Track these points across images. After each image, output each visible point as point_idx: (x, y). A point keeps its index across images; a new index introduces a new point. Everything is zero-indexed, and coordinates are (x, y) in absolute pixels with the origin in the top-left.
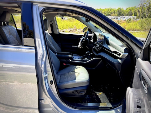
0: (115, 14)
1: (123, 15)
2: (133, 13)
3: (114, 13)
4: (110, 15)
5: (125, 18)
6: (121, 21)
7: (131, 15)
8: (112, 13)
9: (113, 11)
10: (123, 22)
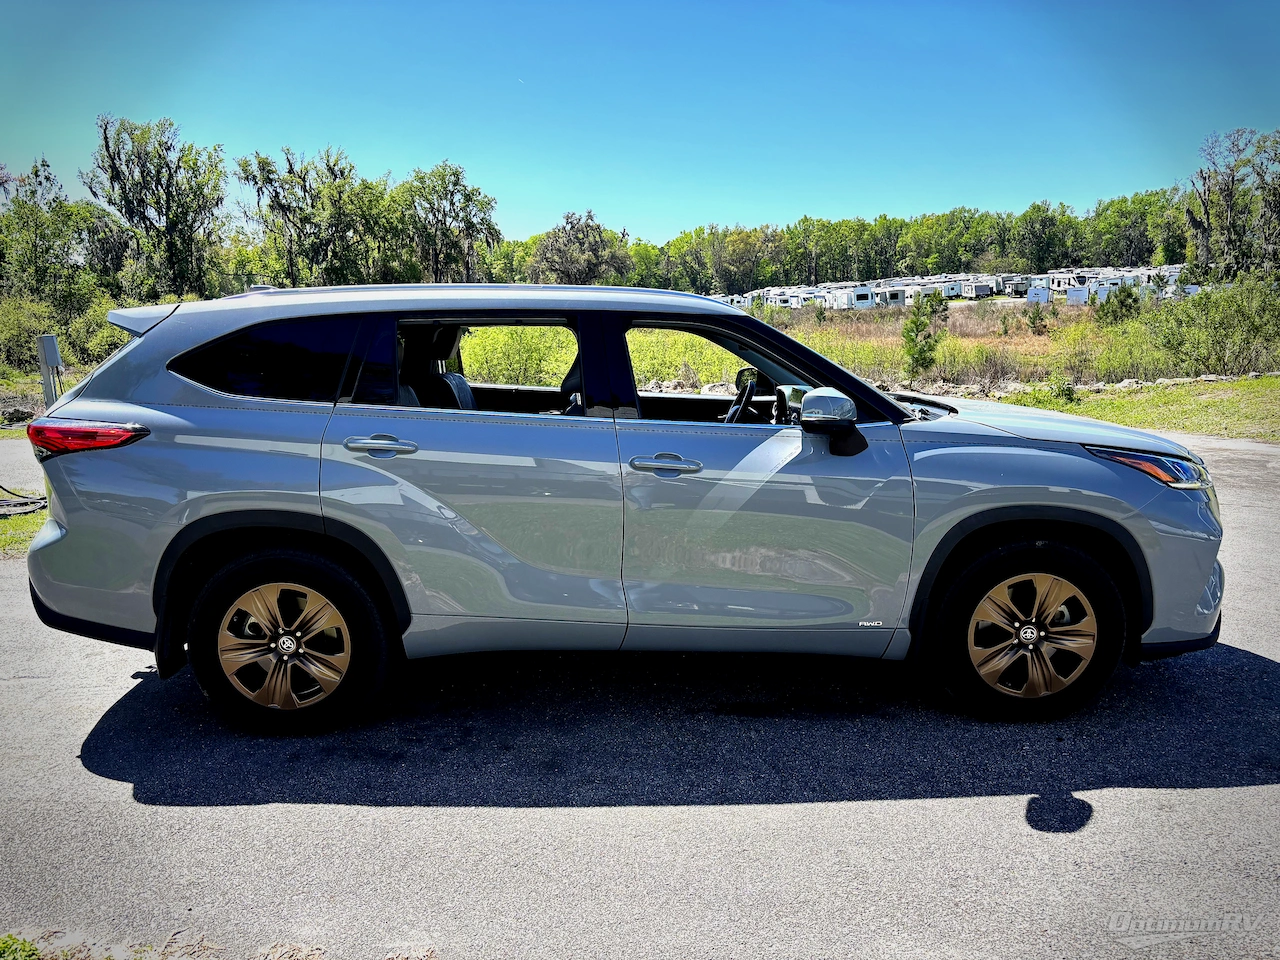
0: (1003, 253)
1: (1077, 263)
2: (1157, 238)
3: (994, 249)
4: (967, 268)
5: (1092, 285)
6: (1055, 314)
7: (1140, 255)
8: (978, 250)
9: (989, 234)
10: (1074, 313)
